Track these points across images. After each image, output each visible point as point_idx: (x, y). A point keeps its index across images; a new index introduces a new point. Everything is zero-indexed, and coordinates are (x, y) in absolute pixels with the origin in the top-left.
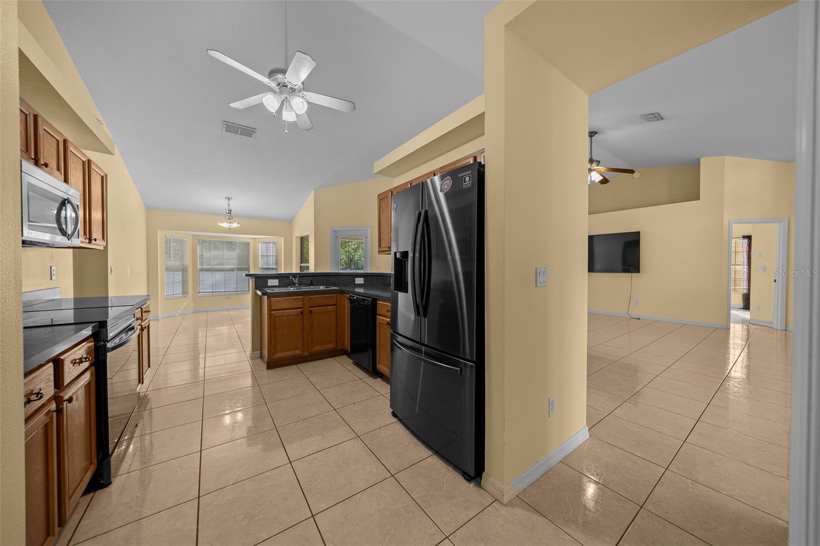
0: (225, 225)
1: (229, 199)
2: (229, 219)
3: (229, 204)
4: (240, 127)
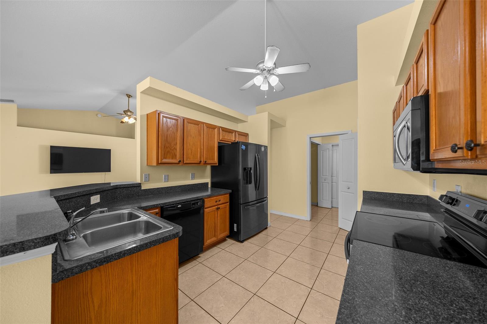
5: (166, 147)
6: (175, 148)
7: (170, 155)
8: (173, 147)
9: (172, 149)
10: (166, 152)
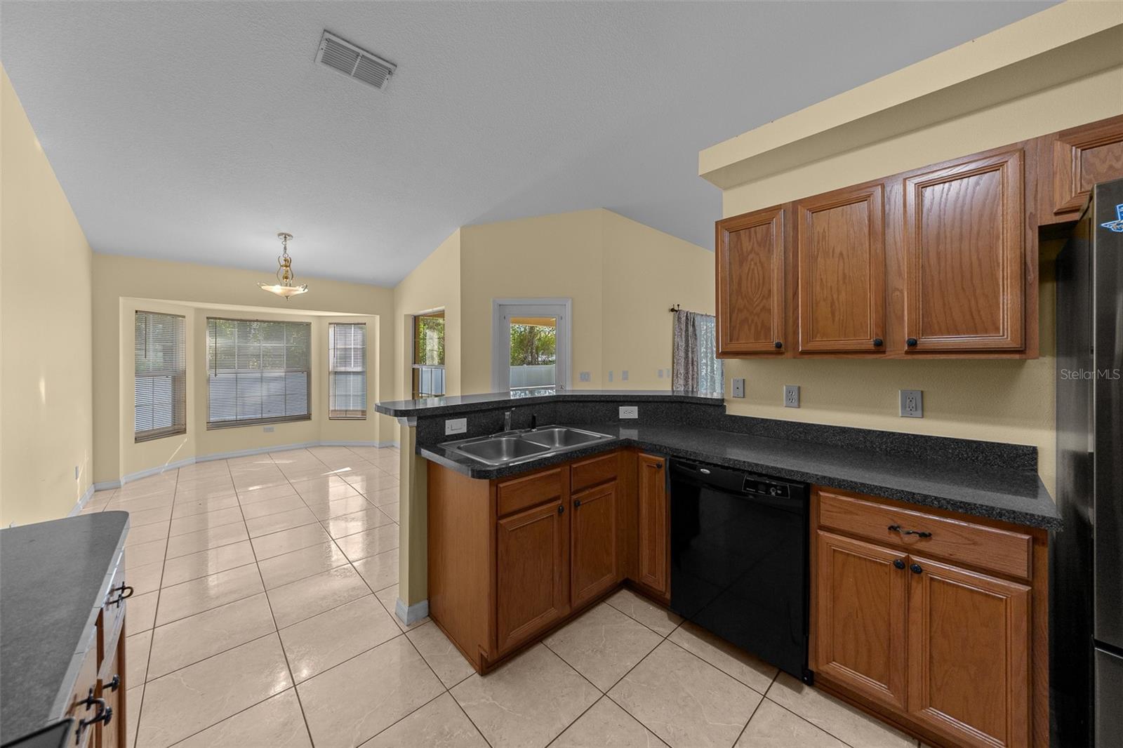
0: (277, 289)
1: (286, 236)
2: (287, 278)
3: (285, 248)
4: (362, 52)
5: (738, 309)
6: (764, 307)
7: (750, 330)
8: (757, 305)
9: (755, 312)
10: (738, 322)
